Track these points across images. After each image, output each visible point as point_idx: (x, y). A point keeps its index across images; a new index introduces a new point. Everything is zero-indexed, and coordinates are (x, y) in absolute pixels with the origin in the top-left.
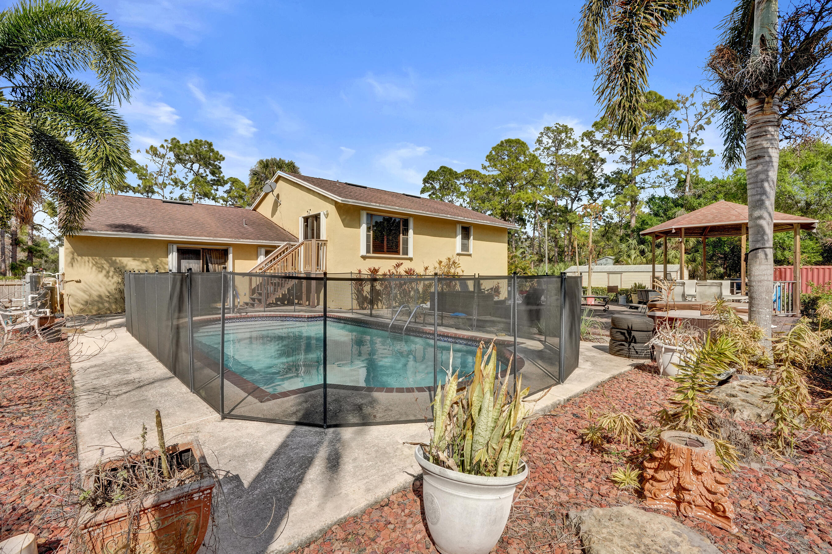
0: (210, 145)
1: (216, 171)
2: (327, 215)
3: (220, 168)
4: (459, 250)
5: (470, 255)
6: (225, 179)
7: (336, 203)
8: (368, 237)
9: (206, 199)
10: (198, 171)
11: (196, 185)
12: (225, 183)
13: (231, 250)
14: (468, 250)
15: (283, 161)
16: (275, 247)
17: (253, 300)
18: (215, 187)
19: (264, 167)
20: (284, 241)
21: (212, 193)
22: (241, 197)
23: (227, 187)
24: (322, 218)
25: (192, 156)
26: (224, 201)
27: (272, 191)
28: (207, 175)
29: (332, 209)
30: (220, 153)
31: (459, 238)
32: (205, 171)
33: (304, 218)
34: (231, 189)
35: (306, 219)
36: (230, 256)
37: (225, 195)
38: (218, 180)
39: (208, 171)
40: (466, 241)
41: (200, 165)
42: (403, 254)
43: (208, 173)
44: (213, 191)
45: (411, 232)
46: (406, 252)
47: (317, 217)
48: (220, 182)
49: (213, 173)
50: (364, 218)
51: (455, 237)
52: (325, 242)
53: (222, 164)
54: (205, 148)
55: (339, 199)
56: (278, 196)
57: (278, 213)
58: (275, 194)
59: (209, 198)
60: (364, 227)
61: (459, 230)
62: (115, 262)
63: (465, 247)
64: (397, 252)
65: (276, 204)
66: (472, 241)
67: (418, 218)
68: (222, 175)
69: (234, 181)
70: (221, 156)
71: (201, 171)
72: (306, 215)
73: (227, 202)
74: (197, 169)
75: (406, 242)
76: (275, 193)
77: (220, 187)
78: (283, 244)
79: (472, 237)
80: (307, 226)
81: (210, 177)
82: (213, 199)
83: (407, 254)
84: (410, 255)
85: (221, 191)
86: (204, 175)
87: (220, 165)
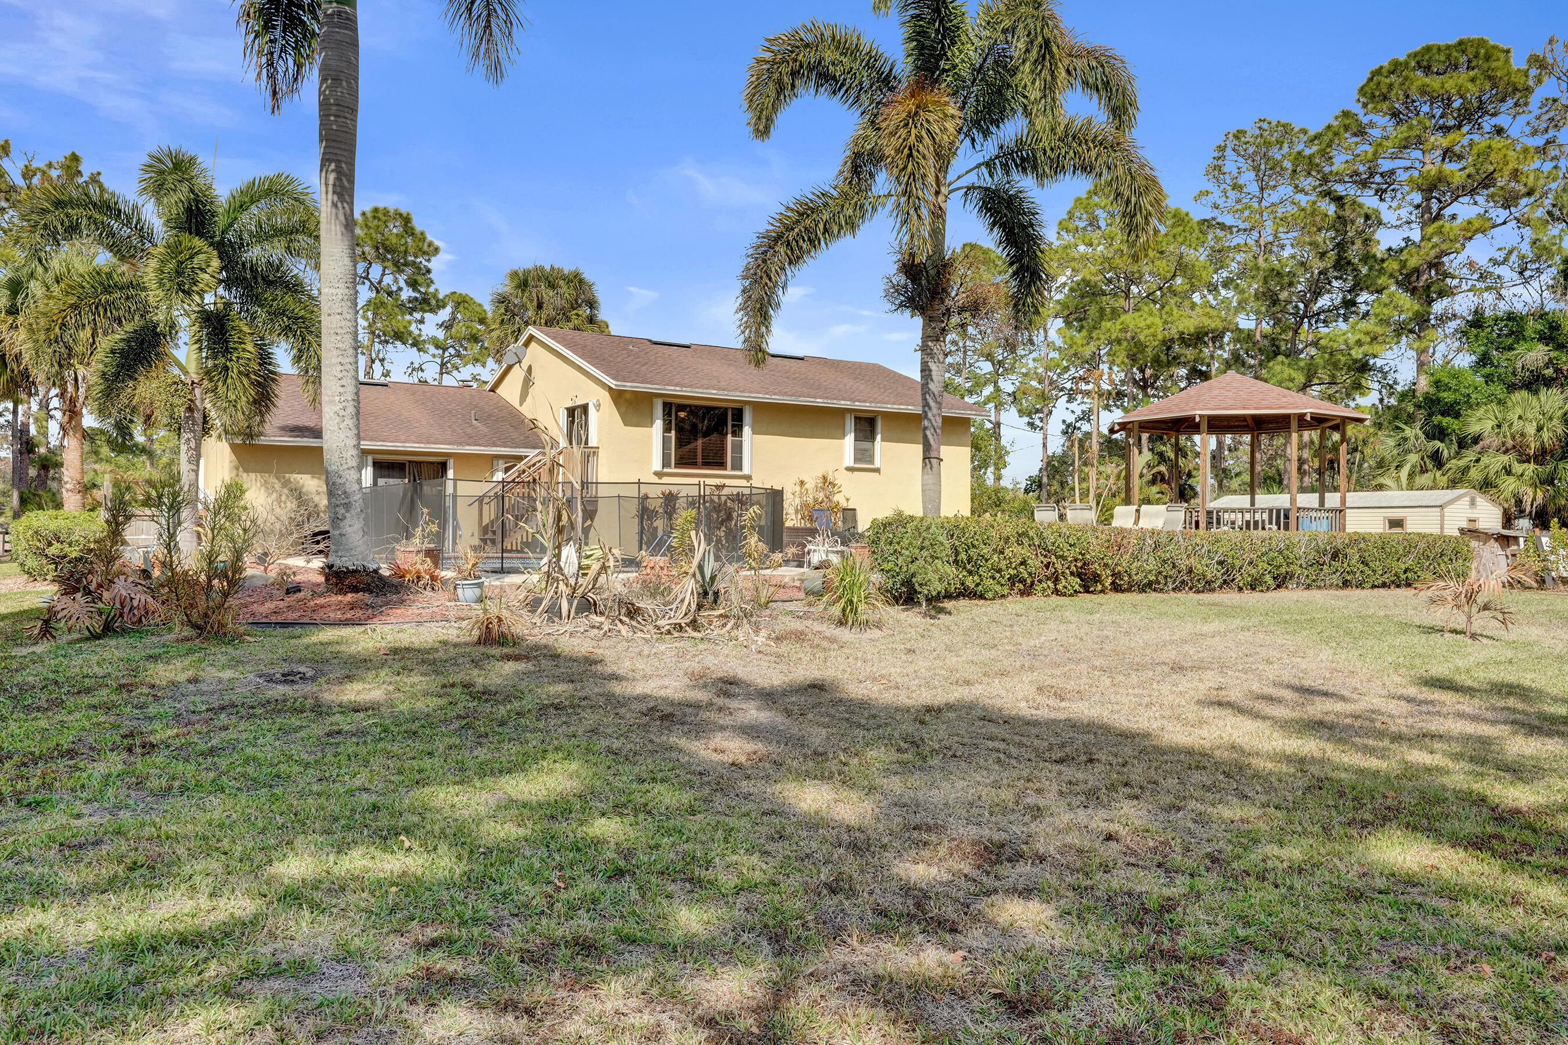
0: (406, 220)
1: (420, 279)
2: (598, 407)
3: (429, 271)
4: (849, 460)
5: (877, 470)
6: (441, 296)
7: (610, 389)
8: (665, 442)
9: (398, 343)
10: (380, 282)
11: (375, 314)
12: (441, 305)
13: (451, 463)
14: (871, 461)
15: (560, 271)
16: (520, 458)
17: (484, 541)
18: (417, 315)
19: (518, 287)
20: (534, 448)
21: (410, 333)
22: (475, 338)
23: (445, 314)
24: (592, 410)
25: (367, 249)
26: (437, 347)
27: (520, 362)
28: (400, 289)
29: (605, 397)
30: (429, 238)
31: (850, 439)
32: (396, 281)
33: (568, 409)
34: (454, 319)
35: (571, 412)
36: (450, 473)
37: (440, 334)
38: (425, 301)
39: (402, 280)
40: (866, 445)
41: (385, 268)
42: (733, 468)
43: (402, 284)
44: (413, 328)
45: (747, 430)
46: (738, 465)
47: (585, 408)
48: (426, 303)
49: (413, 284)
50: (659, 410)
51: (843, 437)
52: (595, 451)
53: (435, 264)
54: (395, 229)
55: (612, 383)
56: (530, 368)
57: (529, 399)
58: (525, 367)
59: (404, 343)
60: (659, 424)
61: (850, 423)
62: (289, 481)
63: (863, 456)
64: (722, 465)
65: (528, 382)
66: (879, 446)
67: (759, 407)
68: (432, 290)
69: (461, 302)
70: (430, 245)
71: (388, 280)
72: (570, 404)
73: (444, 350)
74: (378, 277)
75: (738, 448)
76: (525, 365)
77: (428, 316)
78: (532, 453)
79: (879, 437)
80: (573, 422)
81: (407, 294)
82: (413, 345)
83: (741, 469)
84: (746, 470)
85: (431, 326)
86: (394, 288)
87: (430, 265)
